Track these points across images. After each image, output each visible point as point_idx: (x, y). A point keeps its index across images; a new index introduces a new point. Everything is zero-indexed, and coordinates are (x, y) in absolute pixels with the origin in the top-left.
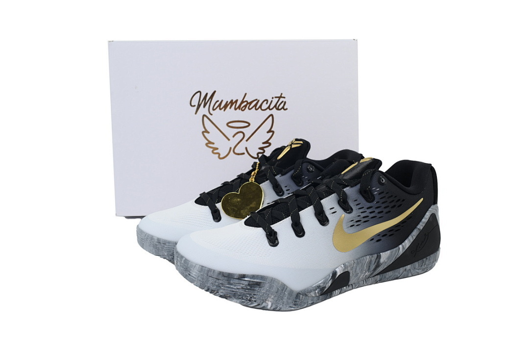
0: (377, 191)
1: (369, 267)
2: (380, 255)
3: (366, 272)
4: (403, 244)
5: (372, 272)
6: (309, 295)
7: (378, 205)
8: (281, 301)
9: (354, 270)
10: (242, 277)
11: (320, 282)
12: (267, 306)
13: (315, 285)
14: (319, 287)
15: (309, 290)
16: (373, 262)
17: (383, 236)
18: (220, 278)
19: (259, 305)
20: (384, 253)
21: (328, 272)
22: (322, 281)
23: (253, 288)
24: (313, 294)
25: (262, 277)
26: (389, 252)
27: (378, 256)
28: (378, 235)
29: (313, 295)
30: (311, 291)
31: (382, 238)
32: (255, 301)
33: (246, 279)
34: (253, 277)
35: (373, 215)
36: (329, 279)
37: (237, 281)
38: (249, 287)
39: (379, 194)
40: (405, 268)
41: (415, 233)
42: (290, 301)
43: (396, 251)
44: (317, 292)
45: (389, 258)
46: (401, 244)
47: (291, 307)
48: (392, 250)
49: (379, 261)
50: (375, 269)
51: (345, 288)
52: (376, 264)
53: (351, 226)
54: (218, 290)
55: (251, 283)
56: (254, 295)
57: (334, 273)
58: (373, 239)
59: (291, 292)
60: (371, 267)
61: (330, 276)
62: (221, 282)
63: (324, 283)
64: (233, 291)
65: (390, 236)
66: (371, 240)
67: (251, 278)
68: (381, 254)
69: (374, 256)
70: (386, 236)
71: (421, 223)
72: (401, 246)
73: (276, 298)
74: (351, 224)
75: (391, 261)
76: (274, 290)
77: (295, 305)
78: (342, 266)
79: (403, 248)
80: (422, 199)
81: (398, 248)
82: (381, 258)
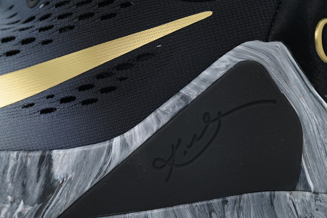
1: (24, 185)
2: (50, 156)
4: (127, 134)
5: (37, 206)
16: (33, 173)
17: (64, 101)
20: (61, 152)
26: (77, 150)
27: (42, 158)
28: (49, 96)
45: (78, 167)
46: (121, 132)
48: (86, 148)
49: (49, 175)
50: (44, 198)
52: (41, 179)
58: (32, 105)
60: (30, 188)
66: (25, 107)
68: (55, 151)
69: (31, 154)
70: (72, 103)
71: (194, 83)
82: (55, 163)
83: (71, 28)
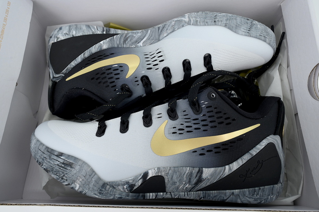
0: (205, 104)
1: (190, 179)
2: (202, 171)
3: (186, 184)
4: (231, 165)
5: (193, 186)
6: (117, 188)
7: (204, 118)
8: (87, 186)
9: (170, 177)
10: (61, 154)
11: (130, 179)
12: (76, 187)
13: (124, 180)
14: (127, 183)
15: (117, 183)
16: (195, 175)
17: (208, 151)
18: (45, 153)
19: (69, 184)
20: (207, 169)
21: (142, 171)
22: (132, 178)
23: (66, 167)
24: (120, 188)
25: (76, 159)
26: (212, 169)
27: (199, 171)
28: (203, 149)
29: (122, 190)
30: (119, 185)
31: (206, 153)
32: (66, 180)
33: (62, 157)
34: (69, 156)
35: (196, 126)
36: (139, 178)
37: (55, 158)
38: (63, 166)
39: (207, 107)
40: (232, 191)
41: (246, 158)
42: (95, 188)
43: (220, 172)
44: (125, 187)
45: (212, 175)
46: (228, 164)
47: (95, 194)
48: (216, 168)
49: (201, 176)
50: (197, 183)
51: (161, 193)
52: (197, 178)
53: (173, 133)
54: (43, 163)
55: (65, 162)
56: (66, 174)
57: (146, 174)
58: (196, 151)
59: (99, 179)
60: (192, 180)
61: (141, 174)
62: (45, 156)
63: (133, 181)
64: (52, 167)
65: (216, 153)
66: (193, 152)
67: (66, 158)
68: (204, 169)
69: (195, 169)
70: (211, 152)
71: (254, 149)
72: (227, 167)
73: (83, 182)
74: (174, 130)
75: (214, 179)
76: (83, 173)
77: (100, 193)
78: (156, 169)
79: (230, 169)
80: (259, 125)
81: (223, 168)
82: (203, 173)
83: (215, 127)
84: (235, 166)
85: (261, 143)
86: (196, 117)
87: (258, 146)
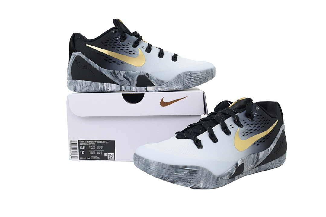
0: (255, 114)
2: (259, 154)
3: (251, 165)
4: (270, 147)
5: (255, 165)
6: (224, 179)
7: (257, 123)
8: (208, 182)
9: (246, 162)
10: (184, 167)
11: (229, 170)
12: (200, 186)
13: (226, 172)
14: (229, 173)
15: (224, 175)
16: (255, 158)
17: (260, 142)
18: (171, 169)
19: (195, 185)
21: (233, 164)
22: (231, 169)
23: (191, 175)
24: (225, 178)
25: (197, 167)
26: (263, 152)
27: (258, 154)
28: (258, 141)
29: (226, 179)
30: (224, 176)
31: (260, 143)
32: (193, 183)
33: (187, 168)
34: (191, 167)
35: (255, 128)
36: (234, 168)
37: (181, 170)
38: (189, 174)
39: (257, 116)
40: (271, 162)
41: (276, 140)
42: (214, 182)
43: (267, 151)
44: (228, 176)
45: (263, 156)
47: (214, 186)
48: (265, 151)
49: (258, 158)
51: (241, 175)
53: (243, 135)
54: (169, 177)
55: (190, 171)
56: (193, 179)
57: (237, 164)
59: (214, 176)
60: (254, 161)
61: (234, 166)
62: (171, 171)
63: (232, 171)
64: (179, 177)
65: (263, 142)
66: (254, 144)
67: (190, 168)
68: (259, 153)
69: (256, 154)
71: (278, 135)
72: (269, 148)
73: (205, 181)
74: (243, 134)
75: (264, 158)
76: (204, 175)
77: (217, 184)
78: (241, 160)
79: (271, 149)
80: (277, 121)
81: (268, 149)
83: (263, 127)
84: (272, 147)
85: (280, 131)
86: (252, 123)
87: (279, 133)
